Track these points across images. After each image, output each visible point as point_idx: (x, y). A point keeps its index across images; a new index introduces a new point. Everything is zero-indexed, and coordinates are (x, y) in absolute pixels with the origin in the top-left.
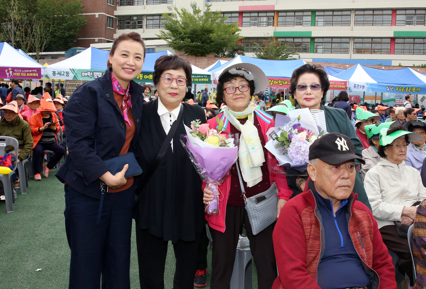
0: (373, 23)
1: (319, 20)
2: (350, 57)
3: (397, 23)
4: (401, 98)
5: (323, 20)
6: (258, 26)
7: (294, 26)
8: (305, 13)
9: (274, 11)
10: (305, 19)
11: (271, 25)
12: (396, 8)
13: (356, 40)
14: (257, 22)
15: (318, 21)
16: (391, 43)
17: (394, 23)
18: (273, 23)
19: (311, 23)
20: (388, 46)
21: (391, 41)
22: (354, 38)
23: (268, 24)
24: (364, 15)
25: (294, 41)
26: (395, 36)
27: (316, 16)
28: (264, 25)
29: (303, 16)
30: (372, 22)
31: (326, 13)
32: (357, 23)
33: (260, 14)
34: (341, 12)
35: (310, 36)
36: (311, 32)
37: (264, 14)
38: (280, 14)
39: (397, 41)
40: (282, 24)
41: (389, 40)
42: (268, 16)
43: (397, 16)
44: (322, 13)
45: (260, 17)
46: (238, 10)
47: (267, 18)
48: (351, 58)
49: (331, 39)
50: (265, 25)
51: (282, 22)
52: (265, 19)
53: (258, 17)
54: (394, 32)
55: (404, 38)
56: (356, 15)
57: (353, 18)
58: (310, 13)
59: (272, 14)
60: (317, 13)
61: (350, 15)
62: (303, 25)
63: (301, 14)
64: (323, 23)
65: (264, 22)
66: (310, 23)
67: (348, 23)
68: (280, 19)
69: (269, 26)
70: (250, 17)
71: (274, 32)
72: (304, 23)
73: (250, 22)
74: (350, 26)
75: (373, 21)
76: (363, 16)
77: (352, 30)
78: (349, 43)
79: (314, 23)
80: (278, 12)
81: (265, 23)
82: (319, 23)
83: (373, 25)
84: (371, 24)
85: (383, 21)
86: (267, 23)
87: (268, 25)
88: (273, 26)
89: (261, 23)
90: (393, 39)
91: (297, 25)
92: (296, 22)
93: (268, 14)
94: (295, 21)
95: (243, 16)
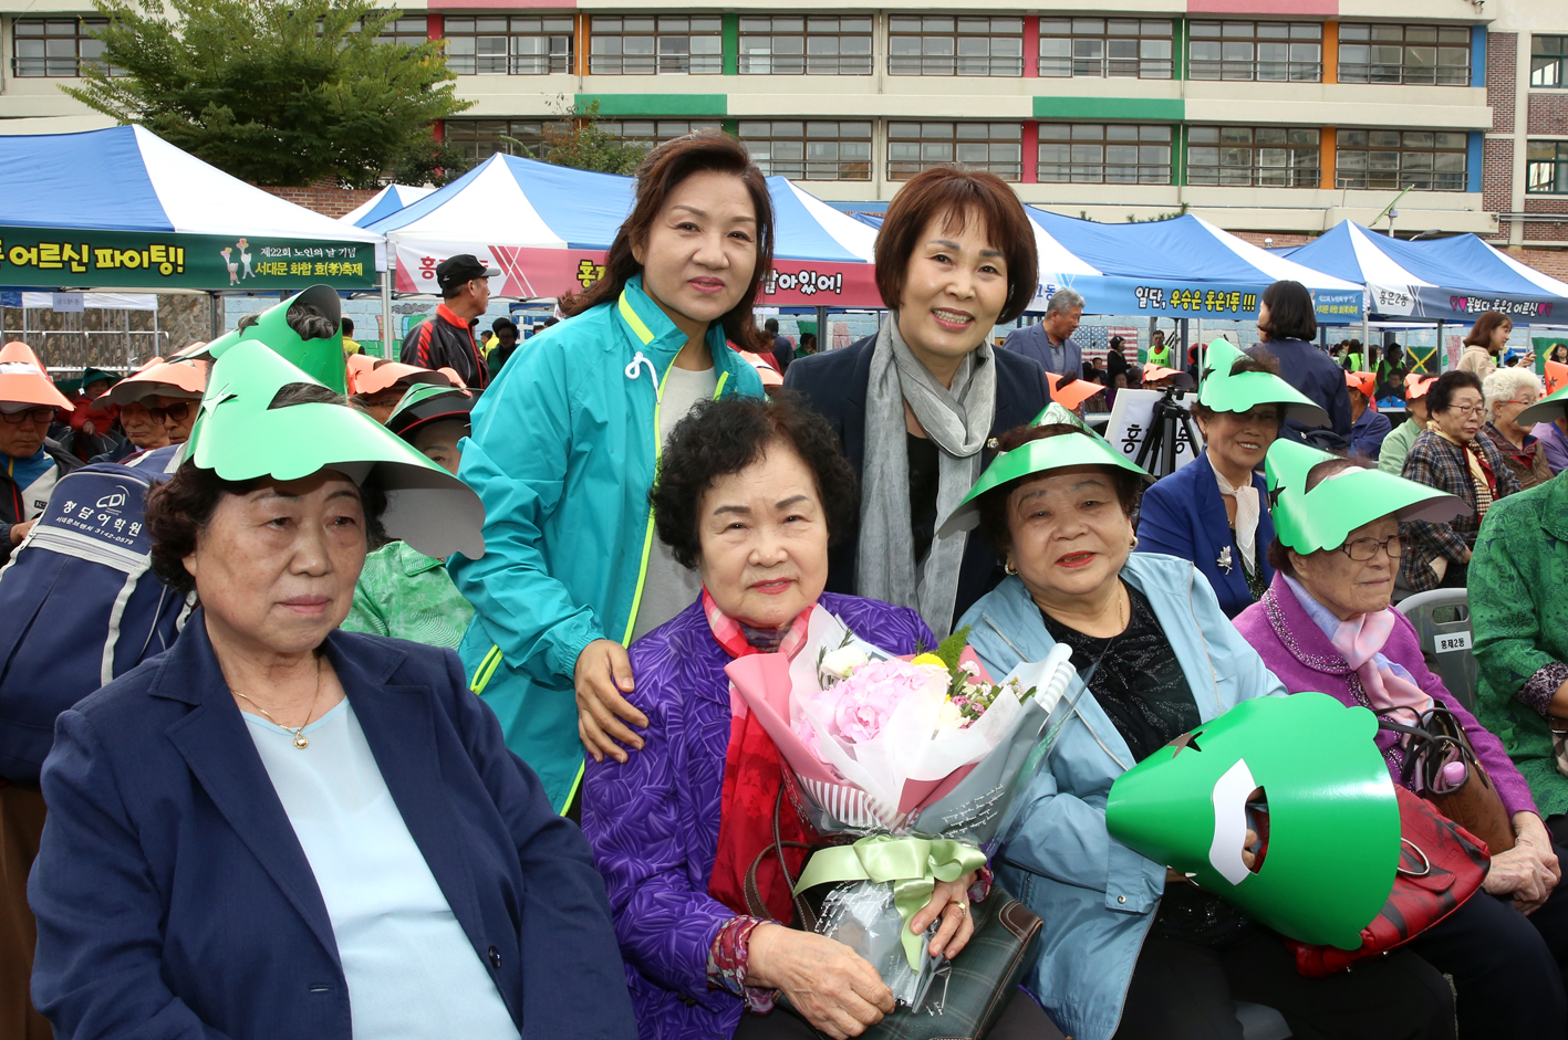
0: (957, 66)
1: (752, 52)
2: (876, 196)
3: (1044, 68)
4: (1094, 344)
5: (768, 52)
6: (509, 74)
7: (655, 74)
8: (698, 25)
9: (574, 14)
10: (698, 45)
11: (561, 69)
12: (1040, 11)
13: (895, 130)
14: (506, 55)
15: (747, 57)
16: (1023, 142)
17: (1030, 66)
18: (571, 59)
19: (723, 61)
20: (1016, 152)
21: (1023, 132)
22: (889, 122)
23: (552, 66)
24: (921, 34)
25: (656, 131)
26: (1038, 115)
27: (742, 34)
28: (533, 66)
29: (689, 34)
30: (952, 62)
31: (780, 25)
32: (897, 65)
33: (516, 26)
34: (836, 23)
35: (721, 112)
36: (722, 99)
37: (535, 26)
38: (597, 26)
39: (1045, 132)
40: (607, 66)
41: (1016, 132)
42: (550, 34)
43: (1041, 40)
44: (763, 26)
45: (517, 35)
46: (426, 7)
47: (547, 38)
48: (879, 197)
49: (800, 125)
50: (536, 70)
51: (606, 57)
52: (537, 45)
53: (509, 34)
54: (1034, 98)
55: (1070, 123)
56: (891, 34)
57: (880, 46)
58: (716, 25)
59: (567, 26)
60: (744, 26)
61: (870, 34)
62: (692, 70)
63: (682, 26)
64: (767, 61)
65: (533, 56)
66: (719, 61)
67: (863, 65)
68: (598, 45)
69: (553, 75)
70: (475, 34)
71: (576, 96)
72: (693, 61)
73: (475, 56)
74: (871, 75)
75: (956, 58)
76: (919, 38)
77: (880, 91)
78: (869, 140)
79: (732, 63)
80: (591, 15)
81: (537, 62)
82: (752, 61)
83: (955, 75)
84: (950, 67)
85: (991, 58)
86: (547, 62)
87: (551, 69)
88: (571, 72)
89: (521, 62)
90: (1030, 126)
91: (664, 69)
92: (662, 58)
93: (551, 26)
94: (658, 54)
95: (446, 30)
